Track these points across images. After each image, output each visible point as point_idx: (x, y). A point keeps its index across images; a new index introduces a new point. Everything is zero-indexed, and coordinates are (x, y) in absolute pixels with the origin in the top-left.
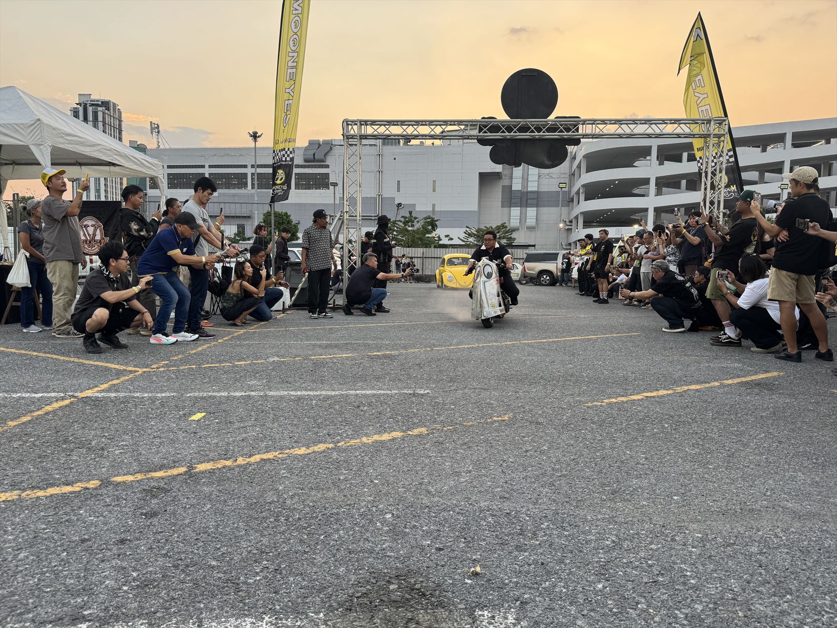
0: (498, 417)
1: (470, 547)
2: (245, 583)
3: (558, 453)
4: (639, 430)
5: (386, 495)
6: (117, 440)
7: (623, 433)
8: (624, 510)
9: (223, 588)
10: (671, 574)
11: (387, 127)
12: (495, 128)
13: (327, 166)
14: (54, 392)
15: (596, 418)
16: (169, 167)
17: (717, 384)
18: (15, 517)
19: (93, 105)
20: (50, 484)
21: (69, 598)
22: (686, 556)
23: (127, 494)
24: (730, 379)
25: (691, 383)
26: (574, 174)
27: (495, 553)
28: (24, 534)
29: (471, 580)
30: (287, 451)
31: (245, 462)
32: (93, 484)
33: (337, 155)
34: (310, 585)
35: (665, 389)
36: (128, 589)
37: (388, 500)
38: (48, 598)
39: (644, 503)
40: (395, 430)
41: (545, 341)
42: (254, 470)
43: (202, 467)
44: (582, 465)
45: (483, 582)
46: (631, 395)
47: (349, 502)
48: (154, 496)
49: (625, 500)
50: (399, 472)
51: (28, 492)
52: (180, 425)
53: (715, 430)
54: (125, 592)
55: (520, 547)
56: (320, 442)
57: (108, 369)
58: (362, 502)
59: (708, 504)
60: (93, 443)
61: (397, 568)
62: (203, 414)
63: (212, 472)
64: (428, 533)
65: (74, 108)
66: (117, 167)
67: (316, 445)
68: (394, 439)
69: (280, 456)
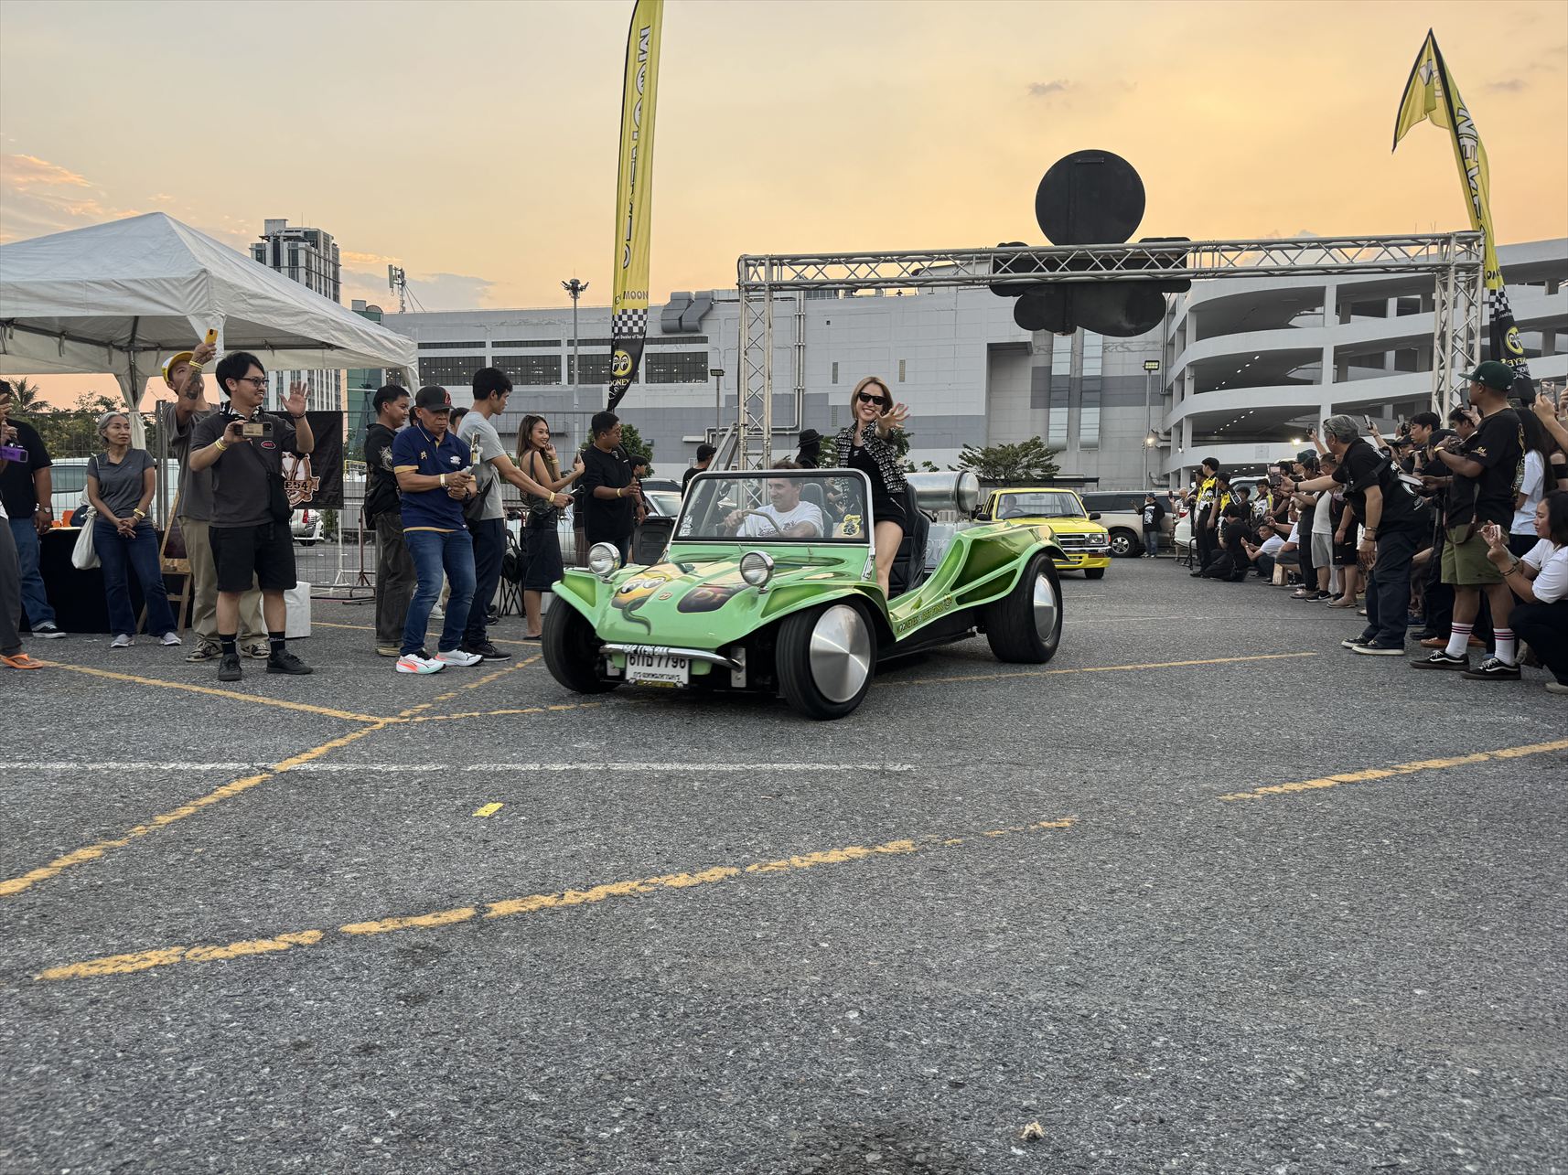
0: (1049, 821)
1: (1016, 1083)
2: (594, 1138)
3: (1175, 897)
4: (1330, 849)
5: (845, 972)
6: (347, 855)
7: (1300, 855)
8: (1316, 1014)
9: (555, 1146)
10: (1424, 1150)
11: (820, 267)
12: (1025, 263)
13: (704, 340)
14: (233, 760)
15: (1245, 826)
16: (422, 346)
17: (1482, 757)
18: (177, 996)
19: (289, 238)
20: (234, 935)
21: (279, 1156)
22: (1453, 1114)
23: (370, 957)
24: (1510, 746)
25: (1429, 756)
26: (1172, 344)
27: (1065, 1095)
28: (193, 1029)
29: (1023, 1148)
30: (654, 880)
31: (579, 900)
32: (310, 936)
33: (722, 319)
34: (716, 1148)
35: (1376, 767)
36: (383, 1143)
37: (850, 984)
38: (241, 1155)
39: (1356, 1001)
40: (851, 844)
41: (1129, 667)
42: (595, 915)
43: (502, 908)
44: (1224, 920)
45: (1046, 1155)
46: (1309, 779)
47: (776, 985)
48: (419, 963)
49: (1316, 995)
50: (866, 926)
51: (197, 950)
52: (459, 826)
53: (1487, 852)
54: (378, 1147)
55: (1115, 1085)
56: (714, 864)
57: (322, 718)
58: (800, 985)
59: (1487, 1006)
60: (306, 858)
61: (877, 1120)
62: (499, 805)
63: (520, 918)
64: (931, 1054)
65: (257, 245)
66: (336, 351)
67: (706, 870)
68: (852, 861)
69: (642, 889)
